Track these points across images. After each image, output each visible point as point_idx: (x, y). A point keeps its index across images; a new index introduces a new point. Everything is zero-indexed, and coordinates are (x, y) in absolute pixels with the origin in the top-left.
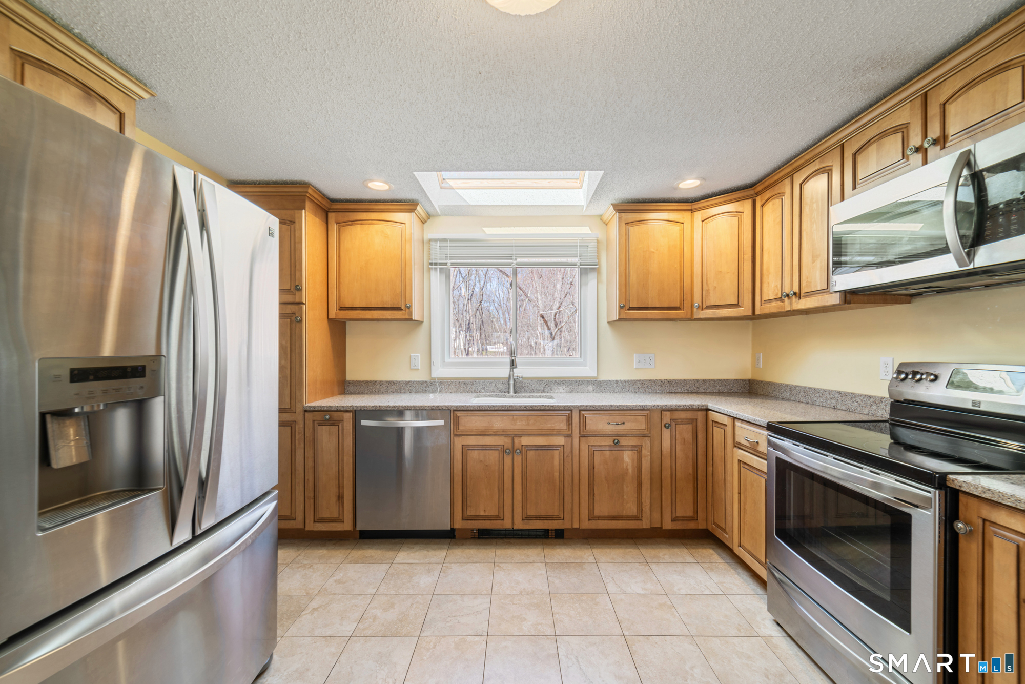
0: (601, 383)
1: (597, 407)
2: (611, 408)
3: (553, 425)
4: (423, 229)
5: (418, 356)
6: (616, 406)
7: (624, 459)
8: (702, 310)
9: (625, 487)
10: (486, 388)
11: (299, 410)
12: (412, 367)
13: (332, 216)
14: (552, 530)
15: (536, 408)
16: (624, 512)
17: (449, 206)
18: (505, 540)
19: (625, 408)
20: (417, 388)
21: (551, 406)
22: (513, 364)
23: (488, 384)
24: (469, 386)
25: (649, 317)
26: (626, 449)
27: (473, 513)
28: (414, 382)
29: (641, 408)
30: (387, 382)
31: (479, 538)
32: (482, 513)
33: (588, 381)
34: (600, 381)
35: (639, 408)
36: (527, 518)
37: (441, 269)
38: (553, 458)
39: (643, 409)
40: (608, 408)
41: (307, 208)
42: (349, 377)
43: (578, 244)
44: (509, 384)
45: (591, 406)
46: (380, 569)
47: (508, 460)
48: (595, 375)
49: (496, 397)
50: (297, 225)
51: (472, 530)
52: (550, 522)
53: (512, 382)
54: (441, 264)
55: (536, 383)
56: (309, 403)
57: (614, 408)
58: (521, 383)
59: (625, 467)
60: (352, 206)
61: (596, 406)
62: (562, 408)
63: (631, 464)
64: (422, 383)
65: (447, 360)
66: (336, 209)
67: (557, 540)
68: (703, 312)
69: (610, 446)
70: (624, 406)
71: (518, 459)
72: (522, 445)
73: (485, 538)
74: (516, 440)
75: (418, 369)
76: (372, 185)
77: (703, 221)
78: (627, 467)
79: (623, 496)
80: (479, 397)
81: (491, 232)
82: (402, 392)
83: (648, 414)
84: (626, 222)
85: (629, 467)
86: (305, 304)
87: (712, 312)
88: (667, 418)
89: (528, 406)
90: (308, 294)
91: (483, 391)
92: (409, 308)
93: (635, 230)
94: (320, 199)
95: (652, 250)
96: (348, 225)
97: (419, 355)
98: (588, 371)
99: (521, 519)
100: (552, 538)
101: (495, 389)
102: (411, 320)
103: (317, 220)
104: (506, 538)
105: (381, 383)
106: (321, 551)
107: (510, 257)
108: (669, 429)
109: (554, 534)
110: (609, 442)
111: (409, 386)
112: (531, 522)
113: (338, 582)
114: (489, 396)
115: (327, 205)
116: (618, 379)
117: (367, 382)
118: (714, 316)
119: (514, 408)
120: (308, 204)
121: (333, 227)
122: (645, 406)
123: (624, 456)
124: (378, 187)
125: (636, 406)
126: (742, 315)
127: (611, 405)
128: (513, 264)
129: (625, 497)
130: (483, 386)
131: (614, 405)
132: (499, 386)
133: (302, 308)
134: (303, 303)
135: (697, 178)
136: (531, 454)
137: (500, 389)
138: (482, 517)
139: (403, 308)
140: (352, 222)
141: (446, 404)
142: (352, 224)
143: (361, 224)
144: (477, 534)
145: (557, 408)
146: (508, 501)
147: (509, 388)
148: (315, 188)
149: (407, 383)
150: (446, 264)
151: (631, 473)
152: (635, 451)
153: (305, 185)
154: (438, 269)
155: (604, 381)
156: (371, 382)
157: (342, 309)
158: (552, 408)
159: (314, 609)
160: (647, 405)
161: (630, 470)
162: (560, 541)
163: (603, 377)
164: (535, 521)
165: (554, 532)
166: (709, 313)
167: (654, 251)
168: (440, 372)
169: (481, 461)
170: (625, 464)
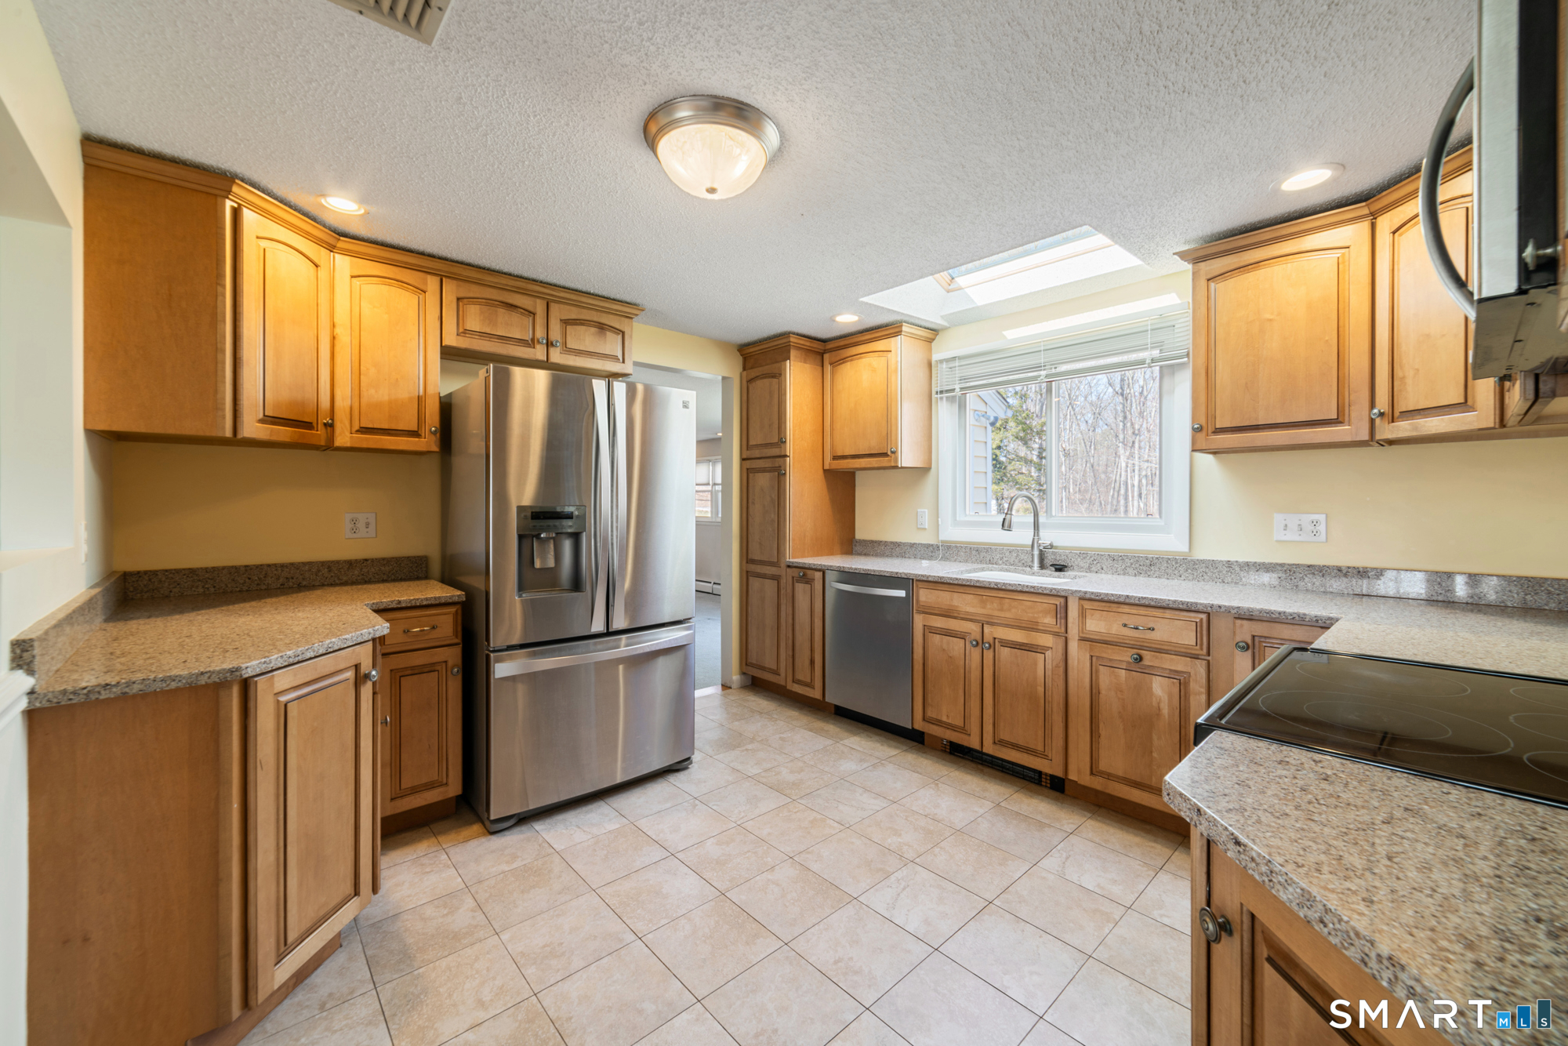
0: (1195, 564)
1: (1102, 596)
2: (1127, 601)
3: (1036, 615)
4: (930, 350)
5: (925, 512)
6: (1136, 597)
7: (1154, 690)
8: (1393, 422)
9: (1155, 737)
10: (1005, 559)
11: (783, 565)
12: (919, 526)
13: (826, 356)
14: (1046, 774)
15: (1010, 588)
16: (1154, 779)
17: (953, 313)
18: (980, 767)
19: (1153, 603)
20: (922, 552)
21: (1032, 587)
22: (1036, 526)
23: (1007, 554)
24: (982, 554)
25: (1259, 443)
26: (1158, 674)
27: (934, 715)
28: (919, 544)
29: (1185, 607)
30: (892, 543)
31: (951, 753)
32: (944, 719)
33: (1169, 559)
34: (1192, 560)
35: (1181, 606)
36: (999, 742)
37: (947, 398)
38: (1035, 664)
39: (1189, 609)
40: (1122, 600)
41: (792, 358)
42: (860, 535)
43: (1149, 328)
44: (1033, 555)
45: (1092, 593)
46: (821, 742)
47: (975, 654)
48: (1184, 548)
49: (1016, 572)
50: (783, 376)
51: (942, 740)
52: (1032, 757)
53: (1036, 552)
54: (947, 391)
55: (1077, 556)
56: (793, 558)
57: (1132, 601)
58: (1054, 555)
59: (1155, 704)
60: (842, 343)
61: (1101, 594)
62: (1048, 592)
63: (1167, 701)
64: (928, 546)
65: (960, 517)
66: (831, 349)
67: (1051, 791)
68: (1393, 427)
69: (1128, 663)
70: (1152, 599)
71: (988, 655)
72: (995, 638)
73: (957, 756)
74: (987, 629)
75: (925, 529)
76: (839, 319)
77: (1394, 233)
78: (1159, 703)
79: (1151, 752)
80: (991, 570)
81: (1015, 335)
82: (907, 556)
83: (1201, 620)
84: (1209, 277)
85: (1162, 705)
86: (789, 456)
87: (1410, 424)
88: (1245, 632)
89: (999, 583)
90: (793, 445)
91: (1000, 562)
92: (893, 452)
93: (1225, 290)
94: (808, 344)
95: (1268, 316)
96: (841, 364)
97: (926, 510)
98: (1172, 542)
99: (991, 741)
100: (1046, 786)
101: (1017, 561)
102: (896, 467)
103: (807, 366)
104: (982, 764)
105: (886, 543)
106: (794, 713)
107: (1038, 367)
108: (1249, 653)
109: (1049, 782)
110: (1127, 656)
111: (914, 549)
112: (1005, 750)
113: (782, 739)
114: (1007, 570)
115: (820, 347)
116: (1232, 559)
117: (872, 542)
118: (1414, 434)
119: (981, 585)
120: (793, 353)
121: (828, 368)
122: (1192, 604)
123: (1154, 685)
124: (847, 320)
125: (1175, 602)
126: (1472, 427)
127: (1127, 596)
128: (1041, 378)
129: (1155, 755)
130: (1001, 556)
131: (1132, 596)
132: (1022, 557)
133: (785, 462)
134: (786, 456)
135: (1326, 164)
136: (1005, 653)
137: (1023, 562)
138: (945, 723)
139: (889, 453)
140: (844, 360)
141: (906, 572)
142: (843, 363)
143: (851, 360)
144: (948, 747)
145: (1040, 591)
146: (976, 712)
147: (1033, 561)
148: (798, 334)
149: (912, 545)
150: (953, 390)
151: (1167, 717)
152: (1175, 680)
153: (785, 335)
154: (945, 399)
155: (1203, 562)
156: (876, 542)
157: (835, 458)
158: (1032, 590)
159: (747, 750)
160: (1196, 604)
161: (1165, 711)
162: (1057, 794)
163: (1203, 553)
164: (1010, 750)
165: (1048, 778)
166: (1404, 428)
167: (1271, 317)
168: (951, 533)
169: (944, 650)
170: (1154, 699)
